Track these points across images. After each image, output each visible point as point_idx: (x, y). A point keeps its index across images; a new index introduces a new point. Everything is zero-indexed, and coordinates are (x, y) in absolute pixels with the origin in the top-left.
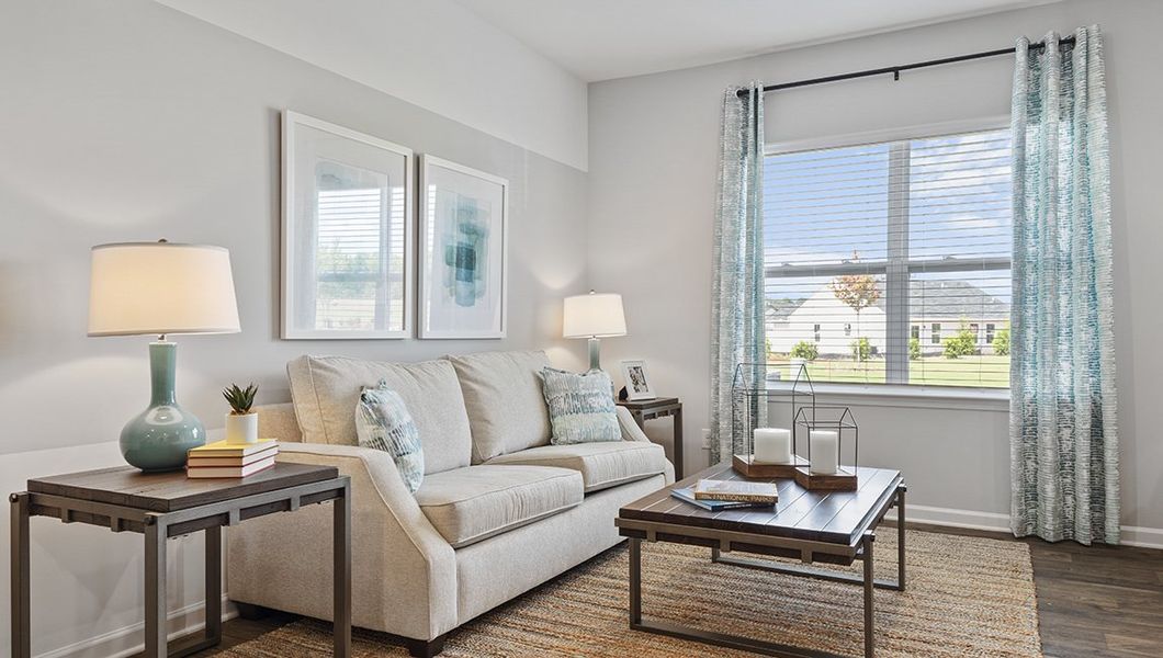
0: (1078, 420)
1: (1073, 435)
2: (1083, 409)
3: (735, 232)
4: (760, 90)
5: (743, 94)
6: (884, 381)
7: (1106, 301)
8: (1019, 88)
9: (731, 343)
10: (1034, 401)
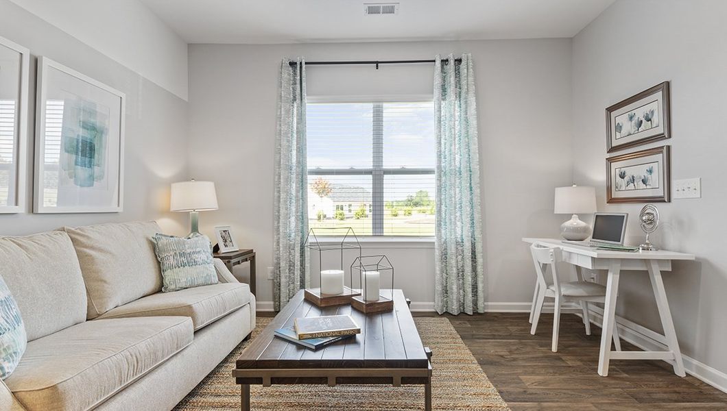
0: (465, 251)
1: (463, 259)
2: (468, 245)
3: (289, 146)
4: (303, 64)
5: (293, 64)
6: (371, 234)
7: (477, 191)
8: (438, 81)
9: (287, 214)
10: (445, 242)
